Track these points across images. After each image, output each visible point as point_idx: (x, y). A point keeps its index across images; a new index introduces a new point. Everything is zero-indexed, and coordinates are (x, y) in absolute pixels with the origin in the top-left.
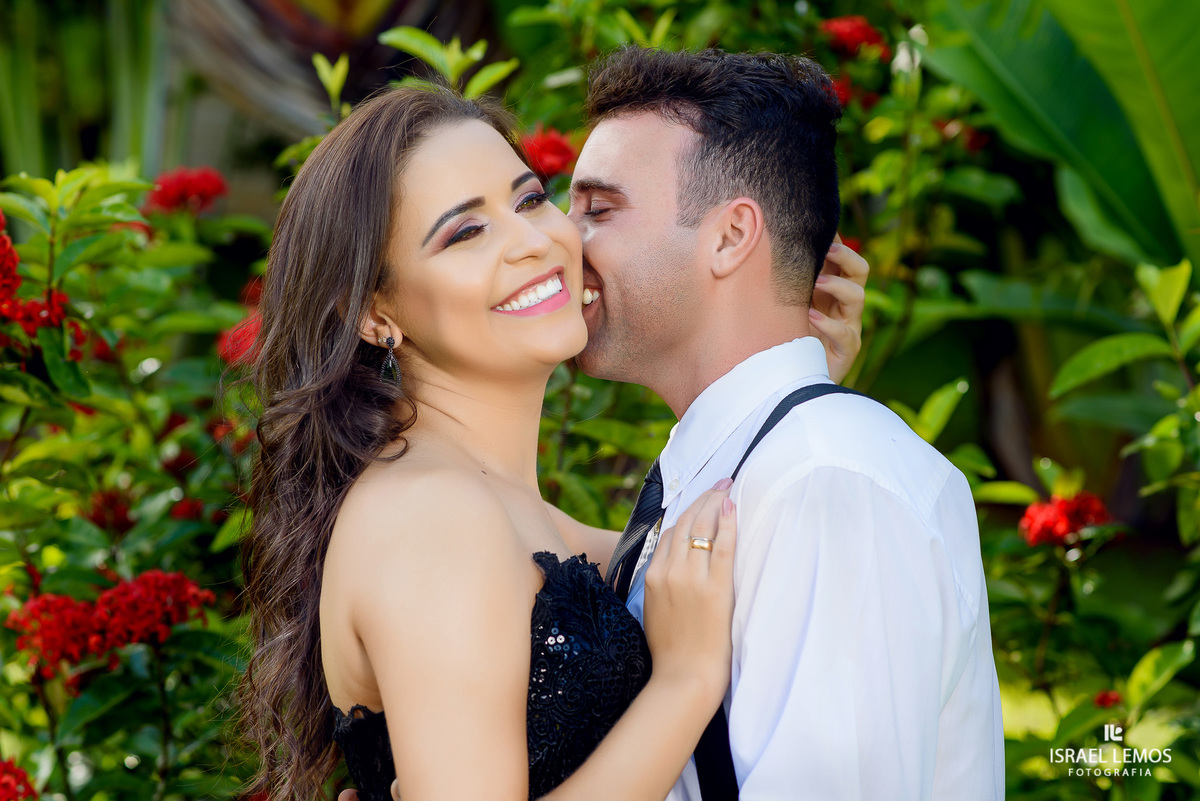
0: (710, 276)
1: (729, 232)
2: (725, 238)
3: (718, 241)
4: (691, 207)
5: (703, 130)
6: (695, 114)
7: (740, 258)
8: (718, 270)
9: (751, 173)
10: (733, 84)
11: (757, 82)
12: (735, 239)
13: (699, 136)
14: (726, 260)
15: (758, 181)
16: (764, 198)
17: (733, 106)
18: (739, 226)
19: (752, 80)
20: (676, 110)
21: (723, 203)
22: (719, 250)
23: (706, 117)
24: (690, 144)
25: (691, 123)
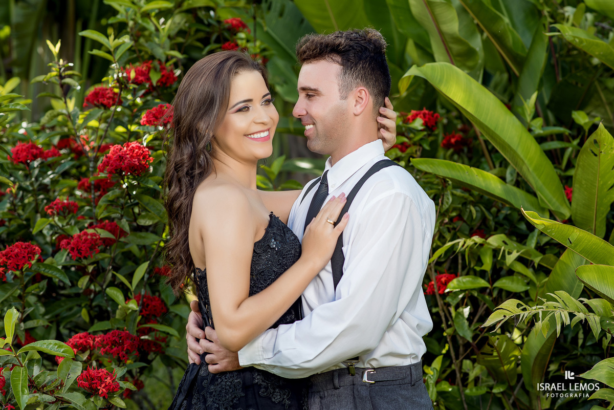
0: (353, 115)
1: (358, 99)
2: (357, 101)
3: (355, 103)
4: (344, 93)
5: (342, 64)
6: (339, 59)
7: (363, 108)
8: (356, 113)
9: (362, 77)
10: (350, 46)
11: (358, 43)
12: (361, 101)
13: (342, 67)
14: (358, 109)
15: (365, 79)
16: (367, 85)
17: (352, 55)
18: (361, 96)
19: (356, 43)
20: (332, 58)
21: (354, 89)
22: (355, 106)
23: (343, 59)
24: (339, 70)
25: (338, 62)
